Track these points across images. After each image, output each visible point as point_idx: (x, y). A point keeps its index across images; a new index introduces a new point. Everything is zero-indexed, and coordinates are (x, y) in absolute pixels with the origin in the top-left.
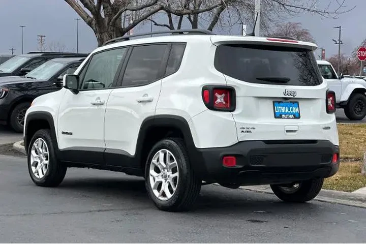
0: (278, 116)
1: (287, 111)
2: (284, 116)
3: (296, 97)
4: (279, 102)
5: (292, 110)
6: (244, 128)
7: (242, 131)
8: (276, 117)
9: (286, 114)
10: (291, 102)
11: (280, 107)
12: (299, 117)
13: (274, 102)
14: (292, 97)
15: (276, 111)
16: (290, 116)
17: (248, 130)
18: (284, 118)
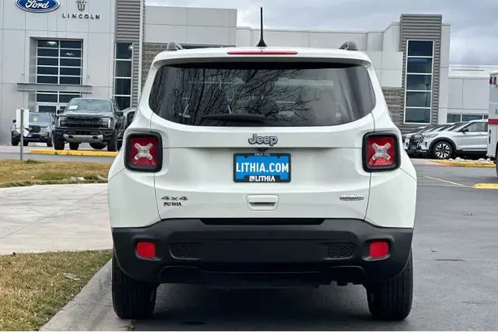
0: (241, 178)
1: (263, 169)
2: (252, 178)
3: (275, 146)
4: (246, 155)
5: (273, 168)
6: (167, 198)
7: (166, 203)
8: (236, 180)
9: (257, 175)
10: (272, 155)
11: (247, 164)
12: (288, 180)
13: (235, 156)
14: (268, 146)
15: (238, 170)
16: (268, 178)
17: (175, 201)
18: (254, 182)
